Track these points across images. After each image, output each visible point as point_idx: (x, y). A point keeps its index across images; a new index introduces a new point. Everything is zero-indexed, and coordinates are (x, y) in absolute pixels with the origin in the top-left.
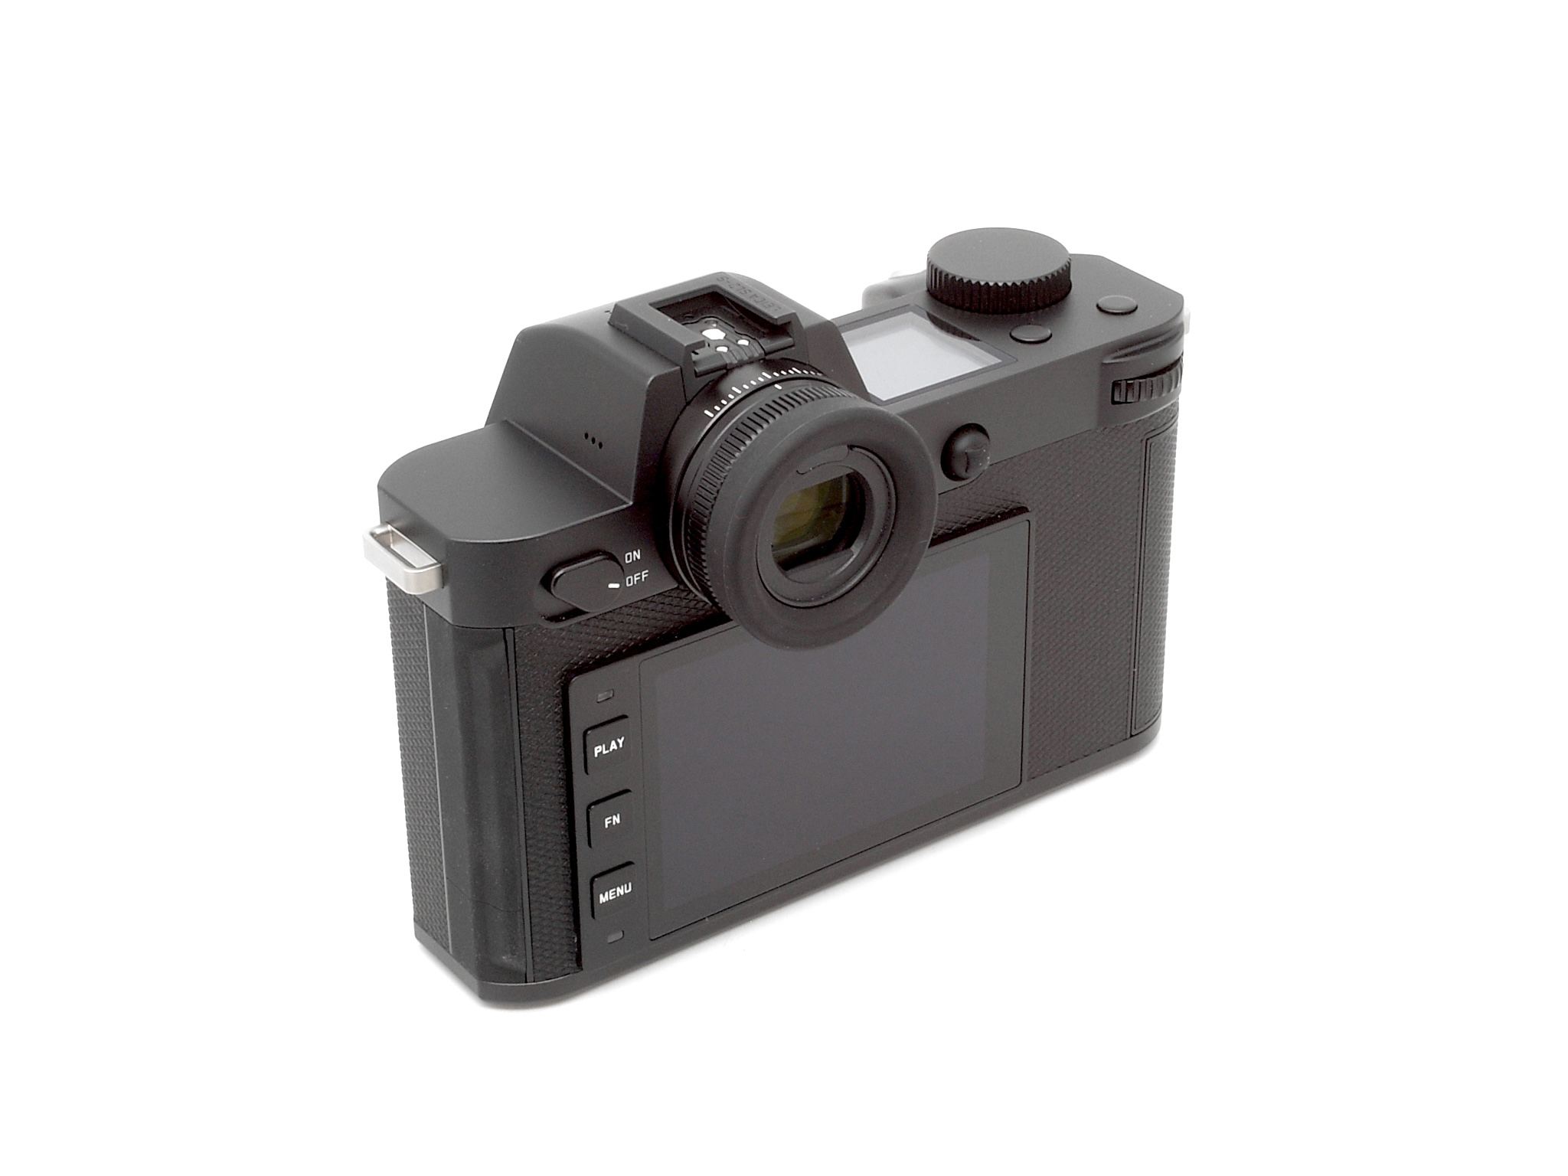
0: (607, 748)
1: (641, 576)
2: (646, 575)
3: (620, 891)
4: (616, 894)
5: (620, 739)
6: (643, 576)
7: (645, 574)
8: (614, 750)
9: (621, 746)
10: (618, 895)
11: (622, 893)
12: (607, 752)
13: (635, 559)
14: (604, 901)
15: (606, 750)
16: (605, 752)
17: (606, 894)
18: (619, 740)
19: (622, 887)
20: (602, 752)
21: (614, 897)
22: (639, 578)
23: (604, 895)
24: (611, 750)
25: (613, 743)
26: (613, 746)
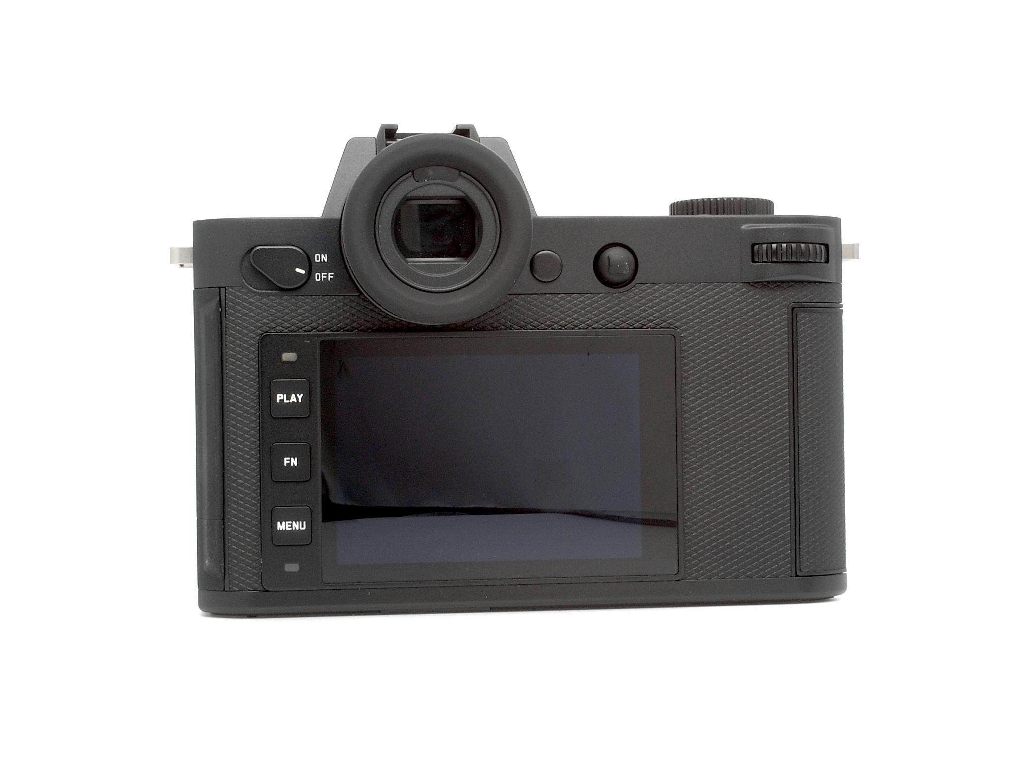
0: (288, 398)
1: (327, 276)
2: (332, 277)
3: (296, 526)
4: (292, 527)
5: (300, 395)
6: (330, 277)
7: (331, 275)
8: (293, 402)
9: (300, 401)
10: (294, 529)
11: (297, 529)
12: (288, 401)
13: (322, 261)
14: (281, 529)
15: (287, 400)
16: (286, 401)
17: (283, 523)
18: (298, 395)
19: (297, 523)
20: (283, 400)
21: (290, 529)
22: (326, 277)
23: (281, 524)
24: (291, 401)
25: (293, 396)
26: (293, 399)
